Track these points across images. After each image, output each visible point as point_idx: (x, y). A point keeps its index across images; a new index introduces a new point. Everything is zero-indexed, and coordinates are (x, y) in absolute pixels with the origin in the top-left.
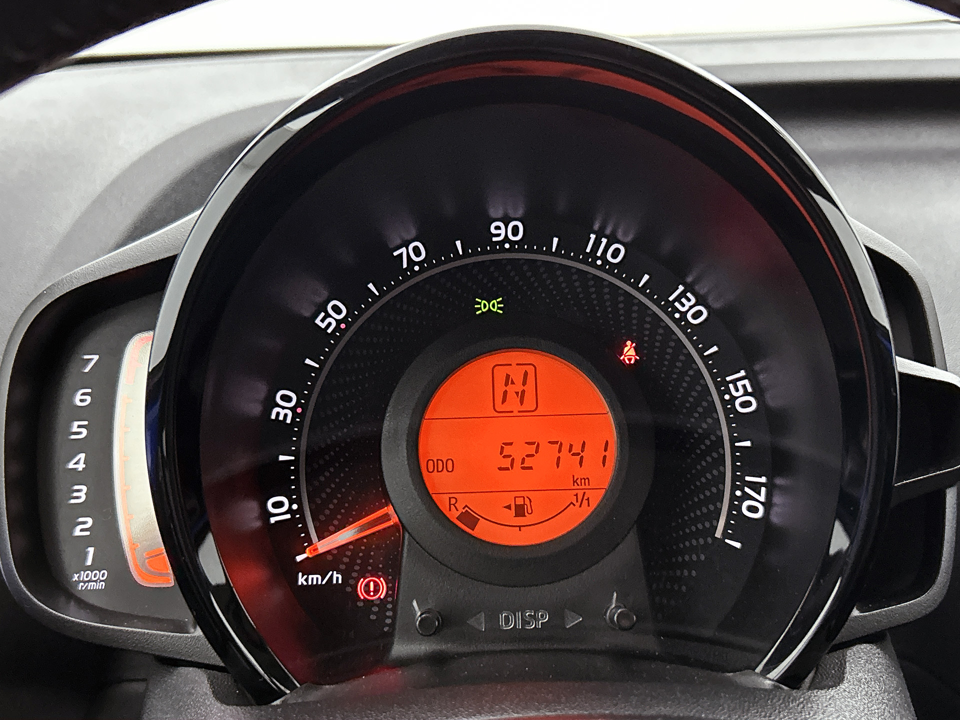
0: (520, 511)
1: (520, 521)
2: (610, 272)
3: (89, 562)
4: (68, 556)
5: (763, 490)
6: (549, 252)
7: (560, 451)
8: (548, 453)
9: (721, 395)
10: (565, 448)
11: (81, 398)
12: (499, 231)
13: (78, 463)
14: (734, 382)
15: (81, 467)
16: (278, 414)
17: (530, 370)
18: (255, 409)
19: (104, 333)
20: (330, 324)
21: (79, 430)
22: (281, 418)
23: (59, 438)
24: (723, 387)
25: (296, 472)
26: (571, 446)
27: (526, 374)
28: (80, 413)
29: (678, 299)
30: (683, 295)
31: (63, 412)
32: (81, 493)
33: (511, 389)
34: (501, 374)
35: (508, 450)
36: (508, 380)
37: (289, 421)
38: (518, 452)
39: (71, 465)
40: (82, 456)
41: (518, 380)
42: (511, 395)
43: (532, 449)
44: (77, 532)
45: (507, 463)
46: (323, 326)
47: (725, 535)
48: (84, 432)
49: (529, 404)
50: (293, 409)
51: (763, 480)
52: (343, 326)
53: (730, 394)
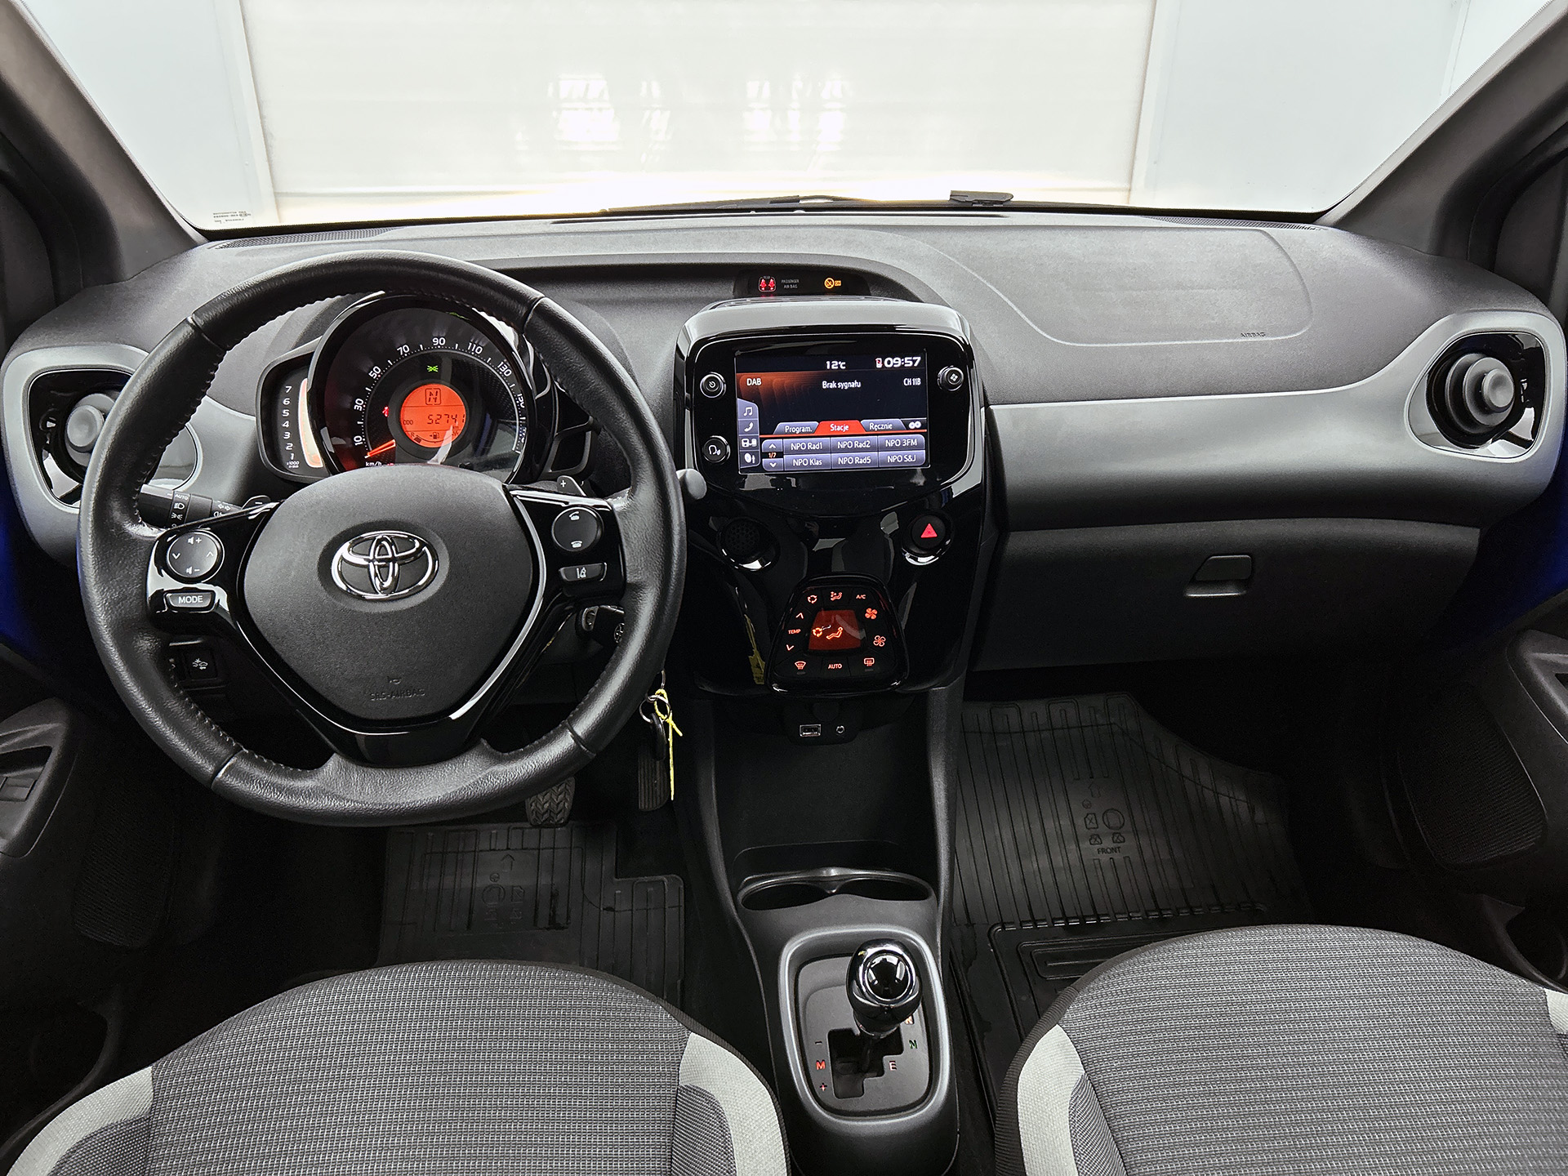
0: (435, 437)
1: (435, 440)
2: (476, 357)
3: (292, 458)
4: (284, 458)
6: (455, 349)
7: (448, 417)
8: (445, 418)
9: (515, 401)
11: (286, 402)
12: (436, 341)
13: (286, 424)
15: (287, 426)
16: (357, 407)
18: (348, 406)
19: (293, 379)
20: (375, 375)
21: (286, 413)
22: (358, 409)
23: (279, 417)
25: (364, 428)
26: (451, 415)
27: (438, 392)
28: (286, 407)
29: (501, 367)
31: (279, 406)
32: (288, 435)
33: (432, 397)
34: (428, 392)
35: (431, 417)
36: (431, 394)
37: (361, 410)
38: (434, 418)
39: (284, 425)
40: (287, 422)
41: (434, 394)
42: (432, 399)
43: (438, 421)
44: (287, 448)
45: (431, 421)
46: (372, 376)
47: (516, 449)
48: (288, 414)
49: (438, 401)
50: (362, 406)
52: (379, 376)
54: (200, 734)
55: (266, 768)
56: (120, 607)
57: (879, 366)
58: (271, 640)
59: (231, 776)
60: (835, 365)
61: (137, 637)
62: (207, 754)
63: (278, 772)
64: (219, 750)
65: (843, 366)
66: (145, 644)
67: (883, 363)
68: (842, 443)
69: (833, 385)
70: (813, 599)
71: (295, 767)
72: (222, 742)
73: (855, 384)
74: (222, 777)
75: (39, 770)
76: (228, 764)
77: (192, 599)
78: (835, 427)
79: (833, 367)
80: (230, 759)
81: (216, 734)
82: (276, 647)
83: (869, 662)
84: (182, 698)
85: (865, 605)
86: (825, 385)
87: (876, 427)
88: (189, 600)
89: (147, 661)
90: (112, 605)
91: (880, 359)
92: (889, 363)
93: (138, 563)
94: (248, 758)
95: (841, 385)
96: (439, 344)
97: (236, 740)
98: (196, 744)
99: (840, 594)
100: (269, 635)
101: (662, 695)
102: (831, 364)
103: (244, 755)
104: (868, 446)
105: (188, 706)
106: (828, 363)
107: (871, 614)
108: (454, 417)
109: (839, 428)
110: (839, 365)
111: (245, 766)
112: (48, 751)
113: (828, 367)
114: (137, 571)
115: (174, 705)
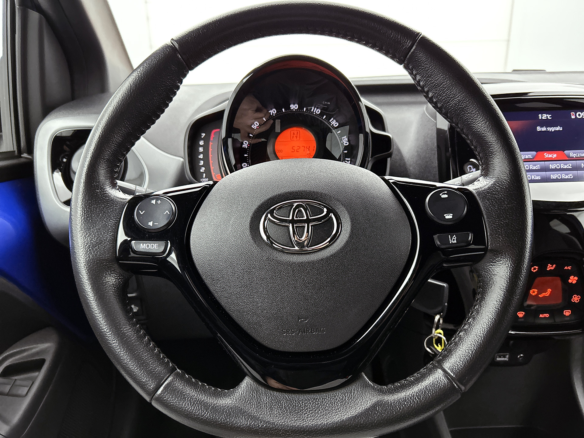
2: (317, 116)
3: (204, 177)
4: (199, 177)
5: (349, 161)
6: (303, 111)
7: (304, 148)
8: (302, 148)
10: (306, 147)
11: (201, 143)
12: (292, 107)
13: (201, 156)
14: (343, 139)
16: (244, 146)
17: (298, 131)
18: (239, 145)
19: (206, 129)
20: (255, 127)
21: (201, 150)
22: (245, 147)
23: (197, 152)
24: (341, 140)
25: (248, 158)
26: (307, 147)
27: (297, 132)
28: (201, 146)
29: (332, 121)
30: (333, 120)
31: (198, 146)
32: (202, 163)
34: (292, 132)
35: (293, 148)
36: (294, 134)
37: (246, 148)
38: (296, 148)
39: (199, 157)
41: (296, 133)
42: (294, 137)
43: (299, 148)
44: (201, 171)
45: (293, 150)
46: (253, 128)
48: (203, 150)
49: (298, 139)
50: (247, 145)
51: (349, 159)
52: (258, 127)
53: (343, 141)
54: (146, 356)
55: (194, 386)
56: (96, 250)
57: (573, 117)
58: (208, 281)
59: (168, 393)
60: (545, 116)
61: (106, 274)
62: (151, 374)
63: (205, 391)
64: (159, 369)
65: (550, 117)
66: (111, 280)
67: (576, 115)
68: (553, 165)
69: (544, 129)
70: (535, 269)
71: (216, 386)
72: (162, 363)
73: (559, 128)
74: (160, 394)
75: (37, 374)
76: (166, 383)
77: (150, 246)
78: (547, 155)
79: (543, 118)
80: (168, 377)
81: (158, 355)
82: (212, 288)
83: (567, 313)
84: (134, 325)
85: (569, 273)
86: (539, 129)
87: (574, 155)
88: (148, 246)
89: (111, 293)
90: (91, 247)
91: (574, 113)
92: (579, 115)
93: (113, 216)
94: (181, 377)
95: (550, 129)
96: (294, 109)
97: (173, 362)
98: (142, 364)
99: (554, 266)
100: (207, 277)
101: (440, 334)
102: (542, 116)
103: (178, 374)
104: (570, 167)
105: (138, 331)
106: (540, 115)
107: (573, 280)
108: (308, 148)
109: (550, 156)
110: (547, 117)
111: (179, 385)
112: (43, 361)
113: (540, 118)
114: (112, 222)
115: (128, 330)
